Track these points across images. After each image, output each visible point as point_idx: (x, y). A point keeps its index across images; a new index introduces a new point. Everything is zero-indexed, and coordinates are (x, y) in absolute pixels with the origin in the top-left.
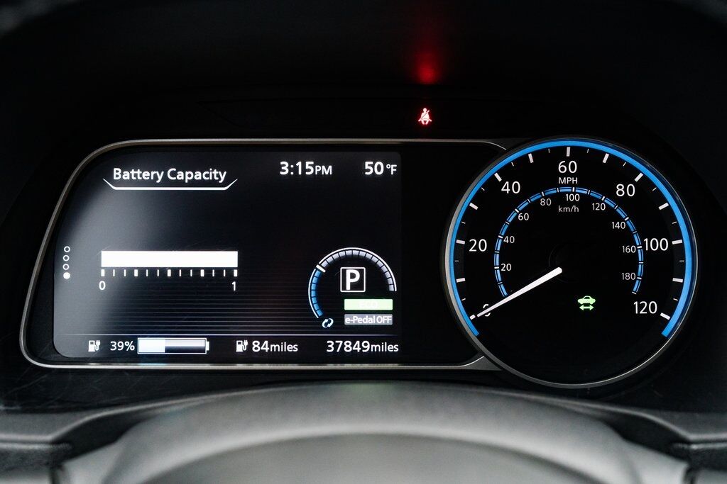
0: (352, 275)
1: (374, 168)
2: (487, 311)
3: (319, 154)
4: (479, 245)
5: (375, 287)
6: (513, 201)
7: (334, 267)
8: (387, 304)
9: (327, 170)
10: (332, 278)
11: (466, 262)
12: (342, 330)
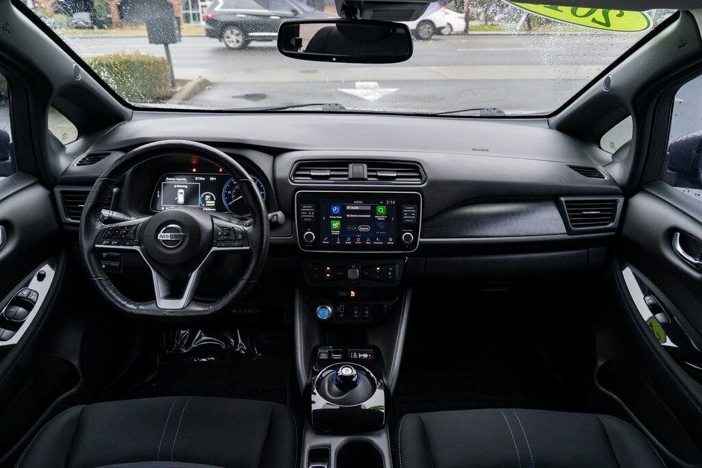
0: (208, 197)
1: (212, 179)
2: (230, 203)
3: (202, 176)
4: (230, 192)
5: (212, 199)
6: (235, 185)
7: (204, 196)
8: (214, 202)
9: (204, 179)
10: (204, 197)
11: (227, 195)
12: (206, 206)
